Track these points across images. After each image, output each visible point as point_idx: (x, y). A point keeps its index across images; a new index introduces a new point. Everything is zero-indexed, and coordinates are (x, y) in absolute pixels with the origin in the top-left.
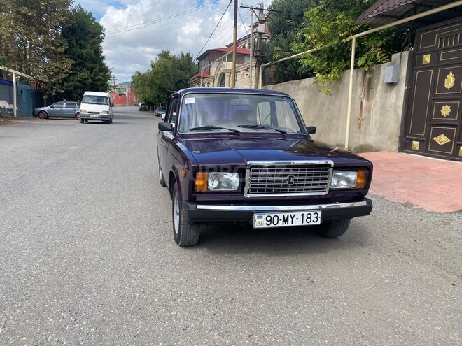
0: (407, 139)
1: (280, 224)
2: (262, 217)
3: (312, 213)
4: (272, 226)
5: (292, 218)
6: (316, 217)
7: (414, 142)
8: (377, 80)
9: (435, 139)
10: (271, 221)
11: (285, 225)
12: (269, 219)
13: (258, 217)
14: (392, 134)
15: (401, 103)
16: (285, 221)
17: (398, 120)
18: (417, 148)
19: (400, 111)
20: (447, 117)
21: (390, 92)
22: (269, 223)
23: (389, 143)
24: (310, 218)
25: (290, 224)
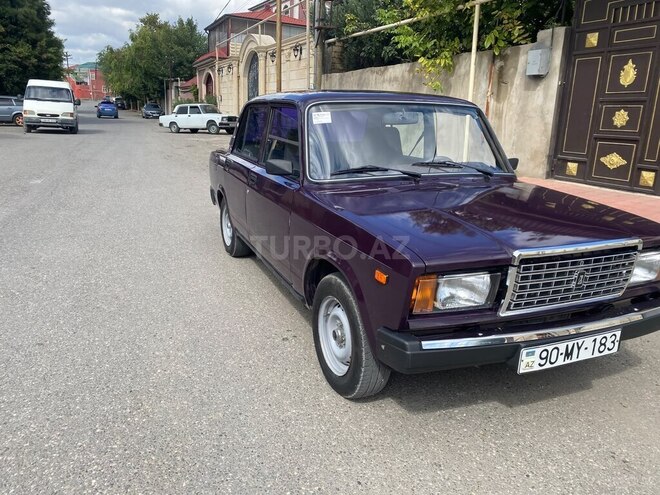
0: (559, 159)
1: (561, 362)
2: (533, 353)
3: (608, 335)
4: (548, 366)
5: (579, 348)
6: (613, 342)
7: (569, 164)
8: (512, 70)
9: (602, 159)
10: (546, 358)
11: (568, 361)
12: (544, 355)
13: (528, 354)
14: (536, 152)
15: (551, 106)
16: (568, 354)
17: (546, 130)
18: (575, 173)
19: (550, 118)
20: (623, 127)
21: (534, 89)
22: (543, 362)
23: (531, 165)
24: (604, 344)
25: (574, 359)
